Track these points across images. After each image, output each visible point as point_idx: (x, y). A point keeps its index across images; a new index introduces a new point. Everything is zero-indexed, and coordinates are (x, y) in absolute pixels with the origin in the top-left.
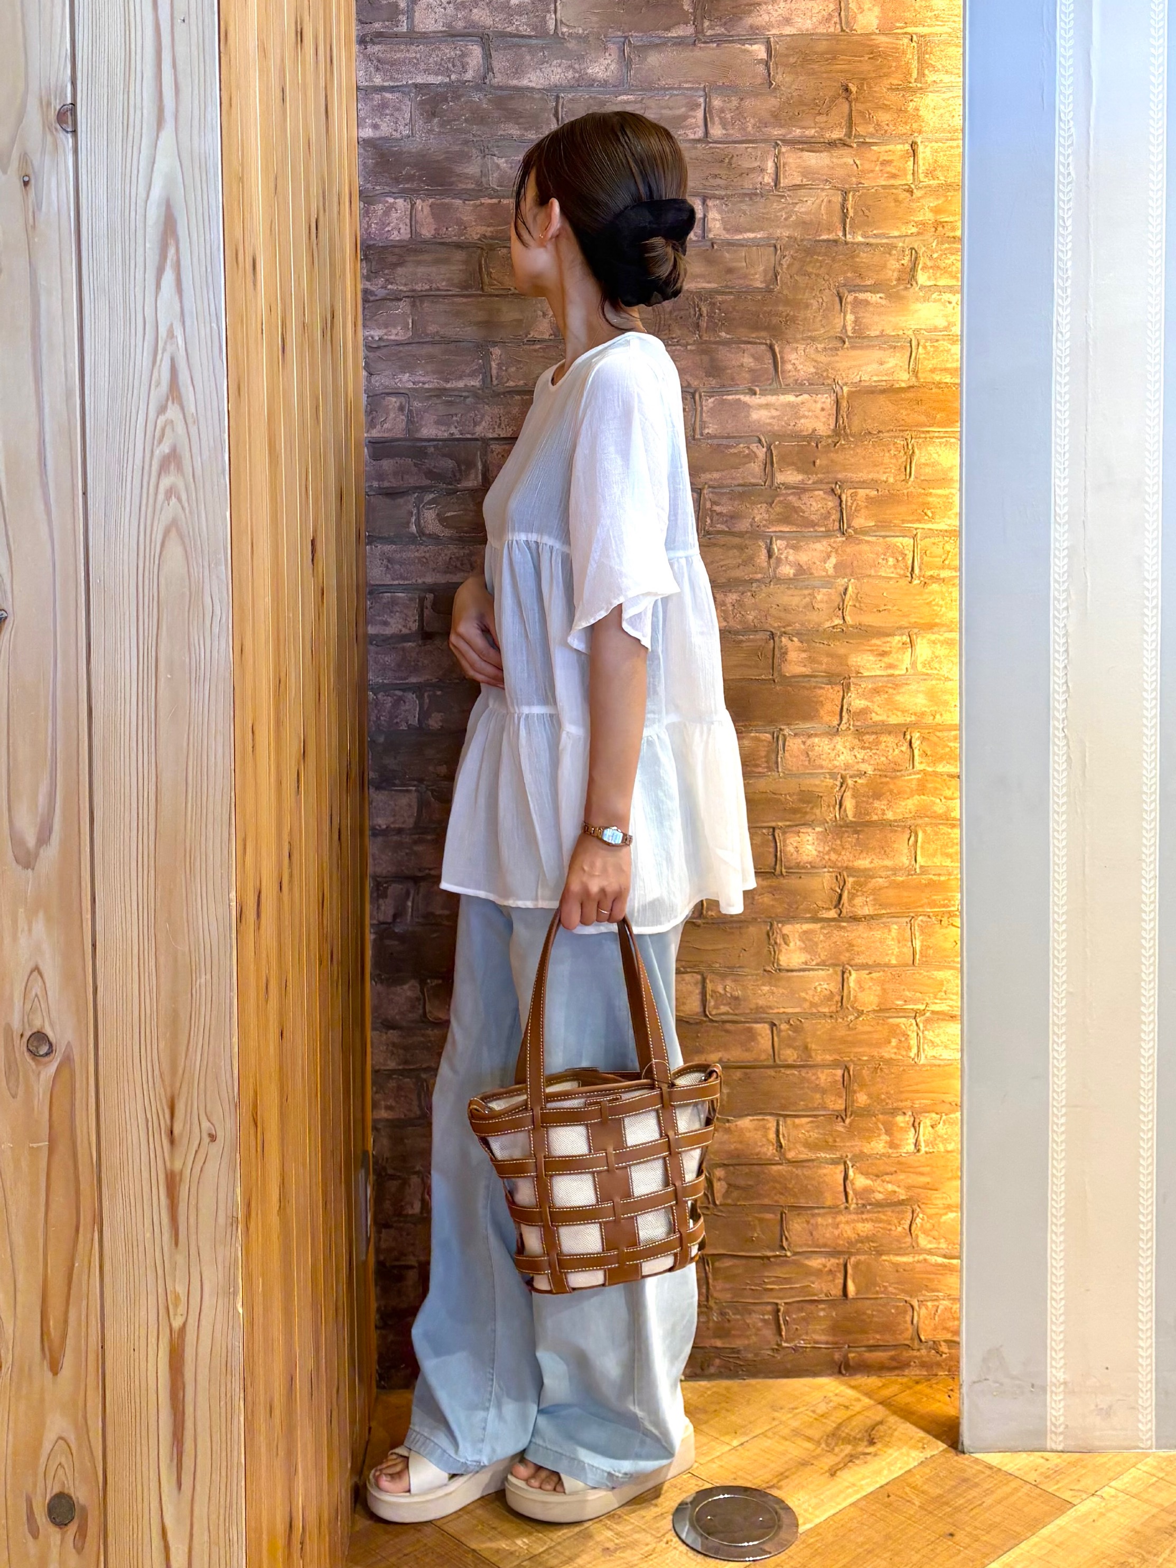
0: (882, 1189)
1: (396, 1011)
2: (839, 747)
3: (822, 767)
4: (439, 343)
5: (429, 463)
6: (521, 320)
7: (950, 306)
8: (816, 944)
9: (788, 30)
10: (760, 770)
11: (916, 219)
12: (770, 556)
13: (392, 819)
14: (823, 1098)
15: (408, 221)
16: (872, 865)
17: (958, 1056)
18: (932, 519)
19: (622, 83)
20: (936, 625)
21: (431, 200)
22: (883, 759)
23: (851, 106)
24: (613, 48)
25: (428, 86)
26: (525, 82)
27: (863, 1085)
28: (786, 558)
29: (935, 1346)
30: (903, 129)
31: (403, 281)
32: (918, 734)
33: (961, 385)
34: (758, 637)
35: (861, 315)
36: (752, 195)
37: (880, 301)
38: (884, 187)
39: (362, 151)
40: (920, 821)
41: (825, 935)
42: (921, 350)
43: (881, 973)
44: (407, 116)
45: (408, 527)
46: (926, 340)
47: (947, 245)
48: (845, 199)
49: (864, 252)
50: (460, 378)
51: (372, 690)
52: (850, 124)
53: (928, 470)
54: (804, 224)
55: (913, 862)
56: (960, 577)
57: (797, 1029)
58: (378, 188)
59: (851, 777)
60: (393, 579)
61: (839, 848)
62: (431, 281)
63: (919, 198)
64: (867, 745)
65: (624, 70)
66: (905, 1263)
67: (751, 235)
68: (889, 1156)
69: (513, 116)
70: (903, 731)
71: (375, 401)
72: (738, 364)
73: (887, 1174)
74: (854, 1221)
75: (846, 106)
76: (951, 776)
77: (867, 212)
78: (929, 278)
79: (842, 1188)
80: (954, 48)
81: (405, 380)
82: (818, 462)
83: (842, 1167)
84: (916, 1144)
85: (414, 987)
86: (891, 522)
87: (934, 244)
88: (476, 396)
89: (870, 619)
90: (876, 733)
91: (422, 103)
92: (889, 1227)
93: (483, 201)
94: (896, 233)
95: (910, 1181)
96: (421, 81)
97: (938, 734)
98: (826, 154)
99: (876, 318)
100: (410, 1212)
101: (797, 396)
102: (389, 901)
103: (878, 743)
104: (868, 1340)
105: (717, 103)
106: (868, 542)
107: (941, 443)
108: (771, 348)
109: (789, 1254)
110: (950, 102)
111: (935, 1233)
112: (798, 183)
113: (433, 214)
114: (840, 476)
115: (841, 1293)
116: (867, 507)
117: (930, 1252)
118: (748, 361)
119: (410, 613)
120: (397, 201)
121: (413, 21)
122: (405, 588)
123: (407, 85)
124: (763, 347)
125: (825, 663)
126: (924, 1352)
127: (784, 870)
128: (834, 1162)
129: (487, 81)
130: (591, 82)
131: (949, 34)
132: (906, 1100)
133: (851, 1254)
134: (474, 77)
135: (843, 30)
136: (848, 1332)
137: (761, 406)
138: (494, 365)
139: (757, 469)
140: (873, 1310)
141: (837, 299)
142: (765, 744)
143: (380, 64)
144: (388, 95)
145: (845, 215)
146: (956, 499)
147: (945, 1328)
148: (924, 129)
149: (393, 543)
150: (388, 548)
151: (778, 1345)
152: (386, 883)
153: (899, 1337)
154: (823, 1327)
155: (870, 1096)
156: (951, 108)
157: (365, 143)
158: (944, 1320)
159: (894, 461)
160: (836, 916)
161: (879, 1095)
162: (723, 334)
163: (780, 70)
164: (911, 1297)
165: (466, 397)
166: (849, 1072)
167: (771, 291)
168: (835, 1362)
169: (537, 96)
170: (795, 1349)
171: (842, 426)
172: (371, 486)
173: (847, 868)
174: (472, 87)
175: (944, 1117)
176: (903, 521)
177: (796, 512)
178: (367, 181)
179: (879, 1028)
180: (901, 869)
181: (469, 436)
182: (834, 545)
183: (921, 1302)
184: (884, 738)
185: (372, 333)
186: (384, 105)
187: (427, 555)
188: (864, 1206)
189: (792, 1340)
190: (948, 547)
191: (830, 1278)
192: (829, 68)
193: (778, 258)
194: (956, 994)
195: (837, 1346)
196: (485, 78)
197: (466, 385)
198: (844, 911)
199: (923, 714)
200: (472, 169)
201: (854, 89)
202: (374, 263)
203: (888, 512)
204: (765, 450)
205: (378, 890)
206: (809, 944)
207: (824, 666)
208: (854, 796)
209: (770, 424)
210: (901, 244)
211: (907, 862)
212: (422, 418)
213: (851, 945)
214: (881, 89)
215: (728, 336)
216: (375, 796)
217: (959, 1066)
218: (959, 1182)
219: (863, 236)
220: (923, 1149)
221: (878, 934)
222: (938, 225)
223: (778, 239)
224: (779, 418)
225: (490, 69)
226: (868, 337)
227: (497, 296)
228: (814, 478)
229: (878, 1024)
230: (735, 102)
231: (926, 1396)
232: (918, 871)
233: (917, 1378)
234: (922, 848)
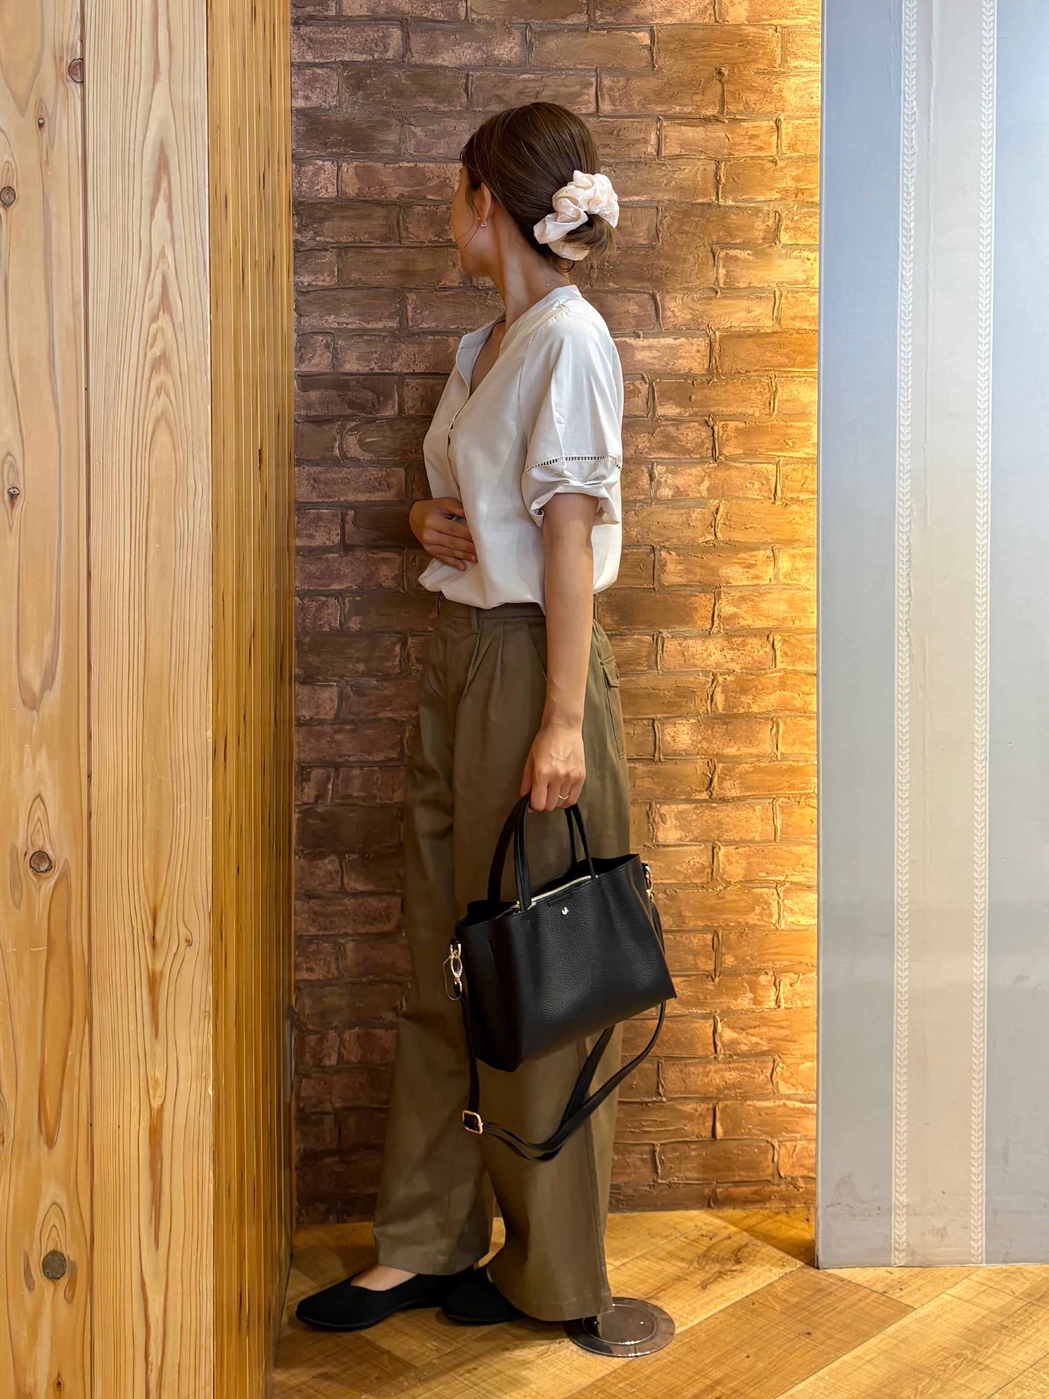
0: (748, 1040)
1: (317, 882)
2: (711, 648)
3: (696, 666)
4: (361, 288)
5: (351, 395)
6: (434, 270)
7: (809, 263)
8: (690, 822)
9: (669, 20)
10: (642, 668)
11: (779, 186)
12: (652, 479)
13: (315, 711)
14: (695, 960)
15: (335, 181)
16: (739, 753)
17: (814, 921)
18: (793, 448)
19: (524, 63)
20: (795, 541)
21: (355, 163)
22: (749, 659)
23: (723, 87)
24: (517, 34)
25: (353, 63)
26: (439, 61)
27: (730, 948)
28: (666, 481)
29: (793, 1182)
30: (769, 108)
31: (330, 234)
32: (780, 637)
33: (818, 331)
34: (640, 550)
35: (732, 269)
36: (637, 163)
37: (748, 257)
38: (752, 158)
39: (295, 119)
40: (781, 714)
41: (697, 815)
42: (783, 300)
43: (747, 848)
44: (335, 89)
45: (332, 451)
46: (788, 292)
47: (806, 210)
48: (718, 168)
49: (734, 214)
50: (380, 320)
51: (298, 595)
52: (723, 104)
53: (789, 405)
54: (681, 189)
55: (775, 750)
56: (818, 499)
57: (672, 898)
58: (308, 151)
59: (721, 675)
60: (318, 497)
61: (711, 737)
62: (354, 234)
63: (782, 168)
64: (735, 646)
65: (527, 53)
66: (766, 1108)
67: (637, 198)
68: (753, 1012)
69: (428, 91)
70: (766, 634)
71: (304, 340)
72: (625, 310)
73: (751, 1028)
74: (721, 1070)
75: (719, 86)
76: (809, 674)
77: (736, 179)
78: (791, 238)
79: (711, 1041)
80: (812, 38)
81: (332, 322)
82: (693, 397)
83: (711, 1022)
84: (777, 1000)
85: (333, 861)
86: (757, 450)
87: (795, 208)
88: (394, 336)
89: (738, 536)
90: (743, 636)
91: (349, 77)
92: (753, 1075)
93: (401, 164)
94: (762, 198)
95: (771, 1034)
96: (348, 59)
97: (797, 637)
98: (701, 128)
99: (744, 272)
100: (327, 1063)
101: (676, 339)
102: (312, 784)
103: (744, 644)
104: (734, 1176)
105: (607, 82)
106: (737, 468)
107: (800, 382)
108: (653, 297)
109: (664, 1099)
110: (809, 85)
111: (793, 1081)
112: (677, 153)
113: (356, 175)
114: (713, 410)
115: (709, 1134)
116: (736, 437)
117: (789, 1097)
118: (632, 308)
119: (333, 528)
120: (326, 163)
121: (341, 6)
122: (330, 505)
123: (335, 62)
124: (646, 296)
125: (699, 574)
126: (783, 1187)
127: (662, 757)
128: (705, 1017)
129: (406, 60)
130: (498, 62)
131: (809, 27)
132: (768, 961)
133: (719, 1100)
134: (394, 57)
135: (716, 21)
136: (717, 1170)
137: (644, 348)
138: (409, 309)
139: (640, 403)
140: (739, 1150)
141: (711, 255)
142: (646, 645)
143: (311, 43)
144: (319, 71)
145: (718, 182)
146: (814, 430)
147: (802, 1166)
148: (786, 108)
149: (319, 465)
150: (313, 469)
151: (654, 1181)
152: (310, 767)
153: (762, 1174)
154: (696, 1165)
155: (736, 958)
156: (810, 90)
157: (298, 113)
158: (801, 1157)
159: (760, 397)
160: (707, 797)
161: (744, 957)
162: (611, 284)
163: (662, 55)
164: (772, 1137)
165: (385, 337)
166: (718, 937)
167: (653, 247)
168: (706, 1197)
169: (449, 74)
170: (670, 1185)
171: (714, 366)
172: (299, 415)
173: (717, 754)
174: (392, 64)
175: (802, 977)
176: (768, 450)
177: (674, 441)
178: (298, 146)
179: (745, 897)
180: (763, 756)
181: (387, 371)
182: (708, 471)
183: (781, 1143)
184: (749, 640)
185: (302, 279)
186: (315, 79)
187: (349, 476)
188: (731, 1056)
189: (668, 1177)
190: (806, 473)
191: (701, 1121)
192: (703, 53)
193: (659, 219)
194: (813, 867)
195: (706, 1182)
196: (403, 56)
197: (385, 326)
198: (714, 793)
199: (784, 619)
200: (392, 137)
201: (725, 72)
202: (304, 218)
203: (755, 441)
204: (647, 386)
205: (302, 774)
206: (683, 823)
207: (698, 577)
208: (723, 692)
209: (652, 364)
210: (766, 208)
211: (769, 750)
212: (346, 354)
213: (720, 823)
214: (749, 72)
215: (616, 286)
216: (300, 690)
217: (816, 931)
218: (815, 1034)
219: (734, 200)
220: (783, 1005)
221: (743, 814)
222: (798, 191)
223: (659, 202)
224: (660, 358)
225: (407, 49)
226: (738, 288)
227: (413, 248)
228: (690, 411)
229: (744, 893)
230: (622, 82)
231: (785, 1224)
232: (779, 758)
233: (777, 1210)
234: (783, 737)
